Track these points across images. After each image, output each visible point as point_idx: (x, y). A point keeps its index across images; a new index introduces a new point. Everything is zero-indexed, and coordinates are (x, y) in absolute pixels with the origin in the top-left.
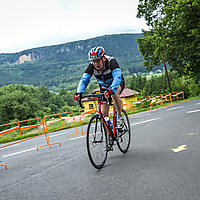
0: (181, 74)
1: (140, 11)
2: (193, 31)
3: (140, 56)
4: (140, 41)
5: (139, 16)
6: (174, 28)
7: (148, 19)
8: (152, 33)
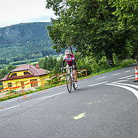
0: (84, 55)
1: (49, 3)
2: (92, 20)
3: (50, 41)
4: (50, 28)
5: (48, 7)
6: (77, 17)
7: (56, 9)
8: (59, 21)
